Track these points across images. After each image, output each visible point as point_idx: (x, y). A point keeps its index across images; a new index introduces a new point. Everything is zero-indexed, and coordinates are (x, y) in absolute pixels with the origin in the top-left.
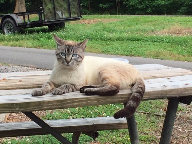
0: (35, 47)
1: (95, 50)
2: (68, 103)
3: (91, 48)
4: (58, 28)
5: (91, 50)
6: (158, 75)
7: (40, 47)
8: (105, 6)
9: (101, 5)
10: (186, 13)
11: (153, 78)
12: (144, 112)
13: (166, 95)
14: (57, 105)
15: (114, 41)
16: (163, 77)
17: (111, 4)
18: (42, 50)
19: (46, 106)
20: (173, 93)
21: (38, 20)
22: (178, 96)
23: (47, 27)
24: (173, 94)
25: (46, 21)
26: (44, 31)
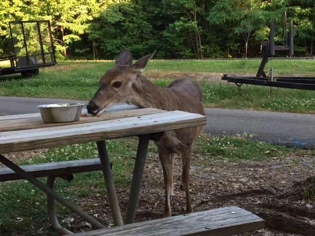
0: (7, 96)
1: (71, 96)
2: (40, 144)
3: (68, 94)
4: (32, 75)
5: (66, 96)
6: (129, 115)
7: (13, 95)
8: (81, 51)
9: (77, 51)
10: (164, 57)
11: (124, 118)
12: (121, 155)
13: (136, 132)
14: (27, 146)
15: (91, 87)
16: (133, 116)
17: (87, 49)
18: (15, 98)
19: (17, 148)
20: (142, 130)
21: (10, 66)
22: (147, 133)
23: (20, 74)
24: (142, 132)
25: (19, 67)
26: (17, 78)
